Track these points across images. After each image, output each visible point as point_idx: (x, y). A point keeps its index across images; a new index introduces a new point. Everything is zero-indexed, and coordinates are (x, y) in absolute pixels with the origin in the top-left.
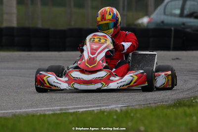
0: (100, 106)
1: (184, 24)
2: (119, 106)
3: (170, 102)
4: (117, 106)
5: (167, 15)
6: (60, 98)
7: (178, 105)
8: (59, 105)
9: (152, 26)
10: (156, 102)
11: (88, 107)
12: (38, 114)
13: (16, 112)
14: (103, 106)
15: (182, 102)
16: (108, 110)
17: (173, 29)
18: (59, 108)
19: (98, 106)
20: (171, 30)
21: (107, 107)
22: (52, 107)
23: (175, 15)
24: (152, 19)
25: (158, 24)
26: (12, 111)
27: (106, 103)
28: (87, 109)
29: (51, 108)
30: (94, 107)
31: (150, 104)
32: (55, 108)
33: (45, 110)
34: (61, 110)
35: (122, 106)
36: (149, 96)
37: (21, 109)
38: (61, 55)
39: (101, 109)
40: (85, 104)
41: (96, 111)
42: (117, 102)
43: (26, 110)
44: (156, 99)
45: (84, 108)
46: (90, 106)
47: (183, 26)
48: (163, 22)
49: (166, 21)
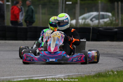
2: (63, 75)
3: (93, 74)
4: (61, 75)
6: (27, 70)
8: (26, 74)
9: (78, 26)
14: (53, 75)
15: (100, 74)
17: (91, 28)
19: (50, 76)
20: (91, 29)
21: (55, 76)
30: (48, 76)
31: (80, 74)
36: (80, 70)
38: (25, 42)
40: (42, 74)
42: (61, 73)
44: (84, 72)
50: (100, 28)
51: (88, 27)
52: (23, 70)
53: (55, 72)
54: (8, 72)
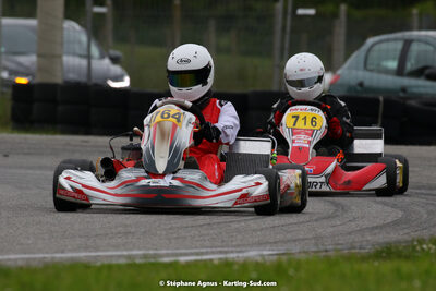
0: (226, 252)
1: (404, 90)
2: (265, 253)
3: (370, 249)
4: (261, 252)
5: (371, 71)
6: (145, 232)
7: (384, 255)
10: (339, 247)
11: (202, 254)
12: (99, 264)
13: (53, 258)
14: (232, 252)
15: (393, 250)
16: (241, 260)
17: (381, 99)
18: (140, 252)
19: (221, 252)
20: (379, 101)
21: (240, 255)
22: (126, 250)
23: (387, 71)
24: (338, 77)
25: (350, 88)
26: (46, 256)
27: (238, 246)
28: (199, 258)
29: (125, 253)
30: (213, 253)
31: (326, 251)
32: (135, 252)
33: (112, 257)
34: (145, 256)
35: (271, 252)
37: (63, 252)
39: (226, 259)
40: (196, 248)
41: (216, 262)
42: (260, 244)
43: (75, 255)
44: (340, 242)
45: (192, 254)
46: (204, 250)
47: (402, 94)
48: (361, 84)
49: (367, 83)
50: (409, 99)
51: (371, 95)
52: (132, 230)
53: (241, 240)
54: (80, 237)
